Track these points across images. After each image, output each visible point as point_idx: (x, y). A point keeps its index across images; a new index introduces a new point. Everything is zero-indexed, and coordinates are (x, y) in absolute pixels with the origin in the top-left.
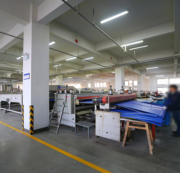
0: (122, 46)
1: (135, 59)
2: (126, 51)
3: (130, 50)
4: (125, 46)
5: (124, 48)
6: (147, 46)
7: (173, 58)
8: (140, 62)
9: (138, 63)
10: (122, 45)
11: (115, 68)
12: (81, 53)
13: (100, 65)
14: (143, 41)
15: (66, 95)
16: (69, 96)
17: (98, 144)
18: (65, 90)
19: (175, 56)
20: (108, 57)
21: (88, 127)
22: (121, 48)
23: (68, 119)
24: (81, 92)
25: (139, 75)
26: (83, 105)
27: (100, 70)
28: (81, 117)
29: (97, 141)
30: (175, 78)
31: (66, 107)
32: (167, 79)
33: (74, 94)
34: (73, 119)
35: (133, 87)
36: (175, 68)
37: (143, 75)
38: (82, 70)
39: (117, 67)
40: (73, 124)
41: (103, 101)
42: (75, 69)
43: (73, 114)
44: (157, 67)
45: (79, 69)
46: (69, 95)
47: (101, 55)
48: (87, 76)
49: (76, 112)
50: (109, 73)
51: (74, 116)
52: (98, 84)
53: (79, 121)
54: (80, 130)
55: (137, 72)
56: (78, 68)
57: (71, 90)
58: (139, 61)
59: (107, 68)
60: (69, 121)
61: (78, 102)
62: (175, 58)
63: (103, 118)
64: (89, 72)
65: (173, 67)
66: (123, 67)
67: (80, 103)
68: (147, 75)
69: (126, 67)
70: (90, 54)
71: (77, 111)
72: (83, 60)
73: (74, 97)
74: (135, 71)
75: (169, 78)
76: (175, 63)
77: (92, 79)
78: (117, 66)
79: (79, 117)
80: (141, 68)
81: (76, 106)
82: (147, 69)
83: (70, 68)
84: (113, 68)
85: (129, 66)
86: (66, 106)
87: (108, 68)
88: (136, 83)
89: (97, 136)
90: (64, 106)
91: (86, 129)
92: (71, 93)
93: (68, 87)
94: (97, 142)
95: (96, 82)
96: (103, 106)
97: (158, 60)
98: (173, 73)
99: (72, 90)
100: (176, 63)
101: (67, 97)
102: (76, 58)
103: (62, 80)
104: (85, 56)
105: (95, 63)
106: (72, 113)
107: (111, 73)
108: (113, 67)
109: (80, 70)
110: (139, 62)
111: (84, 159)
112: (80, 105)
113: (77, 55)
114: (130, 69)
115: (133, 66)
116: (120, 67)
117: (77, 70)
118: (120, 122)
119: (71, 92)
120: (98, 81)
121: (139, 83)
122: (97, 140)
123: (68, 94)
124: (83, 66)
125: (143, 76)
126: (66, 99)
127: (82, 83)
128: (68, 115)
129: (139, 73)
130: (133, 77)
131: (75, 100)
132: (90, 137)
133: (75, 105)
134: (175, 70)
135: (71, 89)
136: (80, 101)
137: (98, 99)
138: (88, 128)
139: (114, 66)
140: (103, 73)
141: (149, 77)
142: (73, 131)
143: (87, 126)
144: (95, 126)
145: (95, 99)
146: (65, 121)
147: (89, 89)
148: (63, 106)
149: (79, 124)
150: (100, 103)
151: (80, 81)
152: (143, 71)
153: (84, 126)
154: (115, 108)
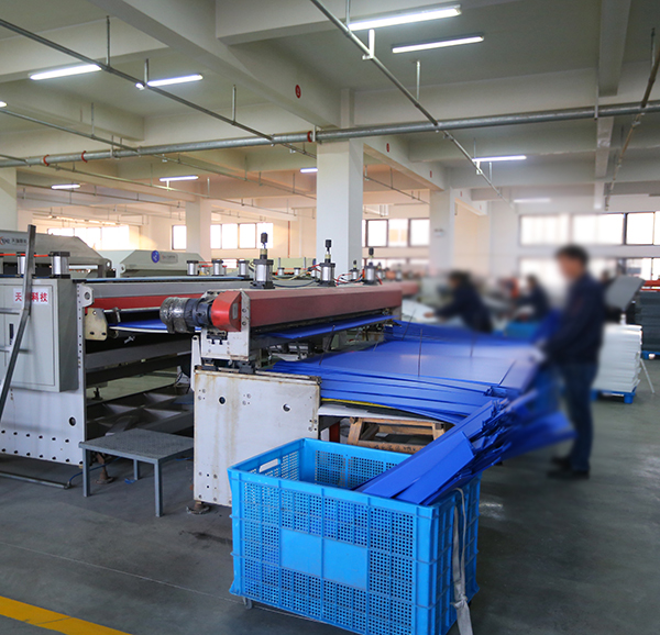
0: (352, 27)
1: (417, 106)
2: (372, 56)
3: (396, 50)
4: (371, 25)
5: (364, 36)
6: (479, 39)
7: (591, 112)
8: (440, 124)
9: (433, 125)
10: (353, 20)
11: (319, 147)
12: (126, 44)
13: (234, 123)
14: (461, 9)
15: (29, 286)
16: (45, 290)
17: (204, 542)
18: (22, 254)
19: (601, 107)
20: (283, 82)
21: (155, 462)
22: (347, 35)
23: (43, 423)
24: (129, 272)
25: (440, 190)
26: (131, 344)
27: (241, 154)
28: (120, 409)
29: (202, 531)
30: (598, 213)
31: (31, 356)
32: (564, 220)
33: (75, 282)
34: (72, 422)
35: (409, 252)
36: (602, 164)
37: (457, 191)
38: (137, 144)
39: (330, 140)
40: (69, 447)
41: (217, 318)
42: (93, 138)
43: (69, 396)
44: (523, 158)
45: (117, 140)
46: (44, 287)
47: (242, 68)
48: (168, 180)
49: (88, 384)
50: (284, 173)
51: (75, 403)
52: (230, 228)
53: (108, 430)
54: (114, 479)
55: (427, 177)
56: (113, 135)
57: (57, 259)
58: (436, 119)
59: (275, 143)
60: (48, 431)
61: (98, 328)
62: (600, 115)
63: (235, 407)
64: (175, 159)
65: (590, 162)
66: (358, 145)
67: (110, 332)
68: (475, 194)
69: (376, 144)
70: (179, 54)
71: (94, 378)
72: (139, 86)
73: (76, 296)
74: (421, 170)
75: (572, 215)
76: (599, 142)
77: (196, 201)
78: (329, 134)
79: (111, 412)
80: (450, 156)
81: (91, 346)
82: (477, 161)
83: (61, 129)
84: (306, 147)
85: (388, 140)
86: (25, 351)
87: (281, 142)
88: (422, 232)
89: (204, 505)
90: (17, 350)
91: (145, 469)
92: (55, 277)
93: (37, 239)
94: (202, 536)
95: (215, 217)
96: (217, 341)
97: (525, 118)
98: (590, 191)
99: (64, 255)
100: (604, 142)
101: (30, 297)
102: (95, 68)
103: (13, 201)
104: (151, 63)
105: (206, 111)
106: (67, 385)
107: (295, 174)
108: (309, 140)
109: (125, 143)
110: (436, 124)
111: (121, 629)
112: (113, 342)
113: (102, 54)
114: (396, 156)
115: (412, 141)
116: (345, 145)
117: (109, 146)
118: (316, 426)
119: (58, 272)
120: (228, 216)
121: (437, 232)
122: (202, 523)
123: (37, 281)
124: (143, 121)
125: (458, 197)
126: (29, 310)
127: (137, 219)
128: (44, 397)
129: (437, 181)
130: (409, 200)
131: (80, 314)
132: (162, 514)
133: (80, 341)
134: (600, 178)
135: (56, 254)
136: (110, 319)
137: (189, 308)
138: (153, 465)
139: (313, 137)
140: (253, 172)
141: (483, 203)
142: (71, 487)
143: (147, 452)
144: (188, 455)
145: (174, 305)
146: (21, 434)
147: (172, 257)
148: (11, 349)
149: (106, 446)
150: (202, 326)
151: (127, 212)
152: (456, 173)
153: (136, 457)
154: (303, 357)
